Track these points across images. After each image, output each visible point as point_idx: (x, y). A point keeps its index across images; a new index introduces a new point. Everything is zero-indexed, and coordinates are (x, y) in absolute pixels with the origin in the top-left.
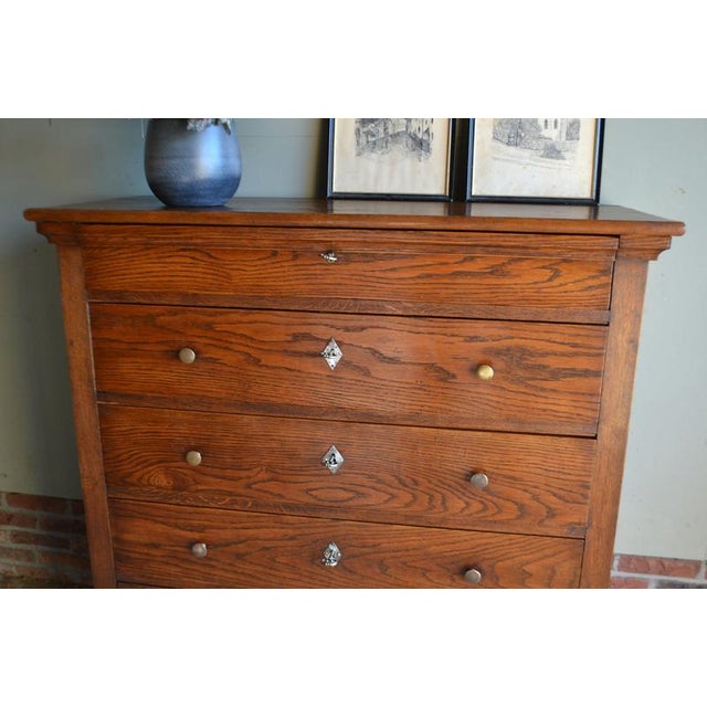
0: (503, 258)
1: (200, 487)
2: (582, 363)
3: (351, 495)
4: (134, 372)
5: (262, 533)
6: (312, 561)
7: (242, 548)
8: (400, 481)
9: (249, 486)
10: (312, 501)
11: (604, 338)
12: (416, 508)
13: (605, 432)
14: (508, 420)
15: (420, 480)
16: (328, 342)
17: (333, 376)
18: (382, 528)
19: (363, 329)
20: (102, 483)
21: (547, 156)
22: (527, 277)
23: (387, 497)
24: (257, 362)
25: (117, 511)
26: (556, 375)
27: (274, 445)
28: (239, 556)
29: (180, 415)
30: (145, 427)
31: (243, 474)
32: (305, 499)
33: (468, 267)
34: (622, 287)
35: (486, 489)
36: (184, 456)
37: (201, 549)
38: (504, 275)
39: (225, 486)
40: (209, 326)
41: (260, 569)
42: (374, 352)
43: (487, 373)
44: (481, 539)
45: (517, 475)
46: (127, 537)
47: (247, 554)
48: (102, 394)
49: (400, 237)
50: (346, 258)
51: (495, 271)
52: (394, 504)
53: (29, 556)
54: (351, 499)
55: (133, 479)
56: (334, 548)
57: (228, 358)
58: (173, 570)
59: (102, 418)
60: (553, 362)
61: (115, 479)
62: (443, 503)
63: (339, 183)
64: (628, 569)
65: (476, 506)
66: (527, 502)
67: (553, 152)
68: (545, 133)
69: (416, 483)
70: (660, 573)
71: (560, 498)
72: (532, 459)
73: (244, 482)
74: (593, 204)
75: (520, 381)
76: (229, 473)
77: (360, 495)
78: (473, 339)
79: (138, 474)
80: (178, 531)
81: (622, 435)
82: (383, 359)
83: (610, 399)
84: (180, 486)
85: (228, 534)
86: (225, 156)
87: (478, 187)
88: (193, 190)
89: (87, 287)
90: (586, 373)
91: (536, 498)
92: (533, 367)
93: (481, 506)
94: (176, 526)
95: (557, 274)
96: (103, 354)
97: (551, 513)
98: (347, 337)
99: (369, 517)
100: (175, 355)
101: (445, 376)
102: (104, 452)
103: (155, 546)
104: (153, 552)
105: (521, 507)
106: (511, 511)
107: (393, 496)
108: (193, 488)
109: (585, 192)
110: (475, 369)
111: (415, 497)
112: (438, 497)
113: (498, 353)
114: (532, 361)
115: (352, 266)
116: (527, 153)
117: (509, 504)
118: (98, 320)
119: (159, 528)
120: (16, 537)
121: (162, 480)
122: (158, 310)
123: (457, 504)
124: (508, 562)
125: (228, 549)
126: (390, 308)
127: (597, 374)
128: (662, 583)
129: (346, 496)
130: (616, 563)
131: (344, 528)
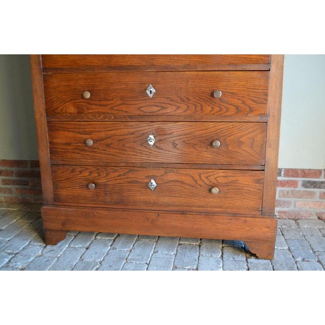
1: (90, 111)
3: (159, 108)
5: (117, 132)
6: (142, 145)
7: (109, 141)
8: (182, 100)
9: (112, 109)
10: (141, 113)
12: (189, 112)
15: (191, 98)
18: (173, 124)
20: (44, 114)
23: (175, 108)
25: (52, 128)
27: (123, 86)
28: (108, 146)
29: (80, 76)
30: (64, 83)
31: (109, 102)
32: (138, 112)
35: (220, 99)
37: (90, 142)
39: (101, 109)
41: (117, 151)
45: (235, 91)
46: (55, 141)
47: (111, 144)
48: (45, 69)
52: (179, 111)
53: (10, 191)
54: (159, 110)
55: (59, 110)
56: (151, 136)
58: (77, 156)
59: (45, 81)
62: (201, 109)
64: (288, 176)
65: (217, 109)
66: (239, 105)
69: (189, 100)
70: (304, 177)
71: (255, 102)
72: (241, 83)
73: (109, 106)
76: (103, 102)
77: (163, 108)
79: (61, 108)
80: (79, 135)
84: (80, 112)
85: (103, 135)
91: (244, 103)
93: (219, 109)
94: (79, 133)
97: (251, 110)
99: (168, 119)
102: (45, 98)
103: (68, 144)
104: (67, 147)
105: (237, 107)
106: (232, 110)
107: (178, 107)
108: (87, 112)
111: (188, 107)
112: (199, 105)
117: (231, 107)
119: (71, 134)
121: (72, 109)
123: (207, 109)
124: (232, 137)
125: (102, 142)
128: (304, 181)
129: (155, 109)
130: (283, 173)
131: (156, 125)
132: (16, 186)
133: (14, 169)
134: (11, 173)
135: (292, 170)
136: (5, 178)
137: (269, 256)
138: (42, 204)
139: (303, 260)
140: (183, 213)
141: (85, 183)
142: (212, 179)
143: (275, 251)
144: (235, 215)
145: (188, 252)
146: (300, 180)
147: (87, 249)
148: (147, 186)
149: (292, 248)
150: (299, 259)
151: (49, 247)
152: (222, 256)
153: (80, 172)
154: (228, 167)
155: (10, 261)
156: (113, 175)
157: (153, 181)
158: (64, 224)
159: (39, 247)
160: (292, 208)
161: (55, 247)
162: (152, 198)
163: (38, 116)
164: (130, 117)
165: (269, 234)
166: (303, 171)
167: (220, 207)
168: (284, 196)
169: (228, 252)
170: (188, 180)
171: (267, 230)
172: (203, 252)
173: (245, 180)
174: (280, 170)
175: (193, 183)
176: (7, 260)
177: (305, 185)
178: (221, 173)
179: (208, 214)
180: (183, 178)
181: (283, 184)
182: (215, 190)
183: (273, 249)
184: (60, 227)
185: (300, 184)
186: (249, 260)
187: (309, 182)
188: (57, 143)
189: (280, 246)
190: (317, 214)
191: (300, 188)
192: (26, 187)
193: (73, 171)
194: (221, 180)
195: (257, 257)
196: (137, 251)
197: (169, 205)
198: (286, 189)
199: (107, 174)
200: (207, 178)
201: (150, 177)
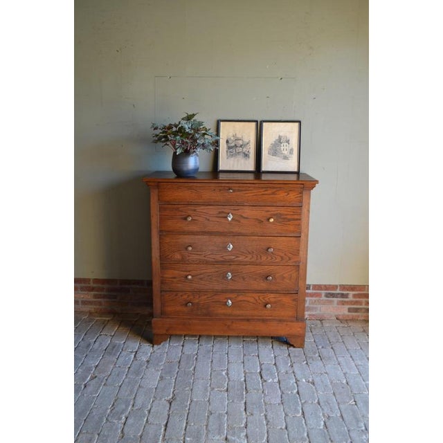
0: (274, 190)
1: (190, 258)
2: (296, 217)
3: (235, 257)
4: (172, 224)
5: (208, 271)
6: (223, 278)
7: (202, 276)
8: (249, 252)
9: (205, 257)
11: (301, 210)
12: (253, 260)
13: (303, 235)
14: (277, 233)
16: (228, 214)
17: (230, 223)
18: (243, 266)
19: (238, 210)
20: (158, 258)
21: (284, 159)
22: (281, 195)
23: (245, 257)
24: (209, 220)
25: (163, 267)
26: (289, 220)
28: (201, 279)
31: (203, 253)
32: (222, 259)
33: (266, 193)
34: (305, 197)
35: (272, 253)
36: (186, 249)
37: (190, 277)
38: (276, 194)
39: (198, 257)
40: (195, 210)
41: (207, 282)
42: (242, 216)
43: (272, 220)
44: (272, 268)
45: (281, 248)
46: (165, 276)
47: (203, 278)
48: (161, 231)
49: (249, 185)
50: (234, 191)
51: (273, 193)
52: (247, 259)
53: (100, 304)
55: (169, 257)
56: (230, 274)
57: (200, 219)
58: (180, 285)
59: (160, 239)
60: (288, 217)
61: (162, 257)
62: (261, 258)
63: (222, 167)
64: (315, 290)
65: (270, 258)
67: (286, 158)
68: (283, 152)
69: (253, 252)
70: (326, 290)
71: (292, 254)
73: (203, 255)
74: (298, 173)
75: (280, 222)
76: (199, 253)
77: (237, 257)
78: (268, 211)
79: (171, 255)
80: (182, 273)
81: (307, 236)
82: (244, 218)
83: (303, 227)
85: (198, 272)
86: (196, 163)
87: (264, 168)
88: (188, 172)
89: (159, 200)
90: (297, 219)
91: (285, 255)
92: (284, 218)
94: (182, 271)
95: (288, 194)
96: (162, 220)
97: (290, 259)
98: (234, 212)
99: (240, 263)
100: (186, 219)
101: (261, 222)
102: (160, 249)
103: (174, 278)
104: (174, 280)
105: (282, 257)
106: (279, 259)
107: (247, 257)
108: (188, 258)
109: (296, 170)
110: (268, 219)
111: (253, 257)
112: (259, 256)
113: (274, 215)
114: (282, 217)
115: (236, 193)
116: (278, 158)
117: (278, 257)
118: (161, 209)
119: (176, 272)
120: (95, 296)
121: (178, 256)
122: (180, 206)
123: (264, 258)
124: (279, 274)
125: (197, 277)
126: (246, 204)
127: (300, 220)
128: (326, 293)
129: (233, 257)
130: (311, 288)
131: (232, 267)
132: (105, 300)
133: (106, 286)
134: (102, 289)
135: (318, 285)
136: (96, 293)
137: (302, 346)
138: (153, 317)
139: (323, 347)
140: (248, 320)
141: (184, 303)
142: (266, 299)
143: (306, 343)
144: (280, 321)
145: (251, 346)
146: (323, 292)
147: (183, 346)
148: (225, 304)
149: (316, 341)
150: (320, 347)
151: (155, 346)
152: (272, 347)
153: (182, 296)
154: (276, 292)
155: (135, 356)
156: (203, 298)
157: (229, 301)
158: (167, 330)
159: (147, 347)
160: (318, 312)
161: (160, 346)
162: (229, 311)
163: (154, 260)
164: (216, 262)
165: (301, 332)
166: (325, 286)
167: (271, 316)
168: (313, 303)
169: (276, 345)
170: (252, 300)
171: (299, 329)
172: (260, 345)
173: (286, 300)
174: (310, 285)
175: (255, 302)
176: (133, 356)
177: (327, 295)
178: (272, 295)
179: (264, 321)
180: (249, 299)
181: (311, 295)
182: (269, 306)
183: (304, 341)
184: (164, 332)
185: (323, 295)
186: (290, 349)
187: (329, 293)
188: (166, 278)
189: (309, 340)
190: (336, 316)
191: (323, 298)
192: (113, 300)
193: (176, 295)
194: (272, 300)
195: (294, 347)
196: (217, 346)
197: (239, 316)
198: (314, 299)
199: (199, 297)
200: (263, 298)
201: (228, 299)
